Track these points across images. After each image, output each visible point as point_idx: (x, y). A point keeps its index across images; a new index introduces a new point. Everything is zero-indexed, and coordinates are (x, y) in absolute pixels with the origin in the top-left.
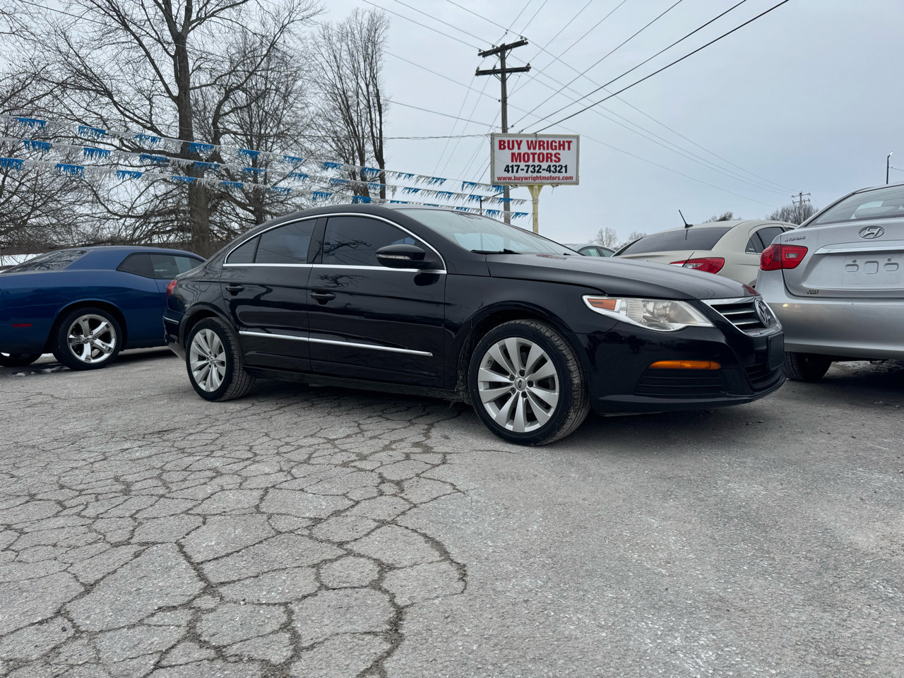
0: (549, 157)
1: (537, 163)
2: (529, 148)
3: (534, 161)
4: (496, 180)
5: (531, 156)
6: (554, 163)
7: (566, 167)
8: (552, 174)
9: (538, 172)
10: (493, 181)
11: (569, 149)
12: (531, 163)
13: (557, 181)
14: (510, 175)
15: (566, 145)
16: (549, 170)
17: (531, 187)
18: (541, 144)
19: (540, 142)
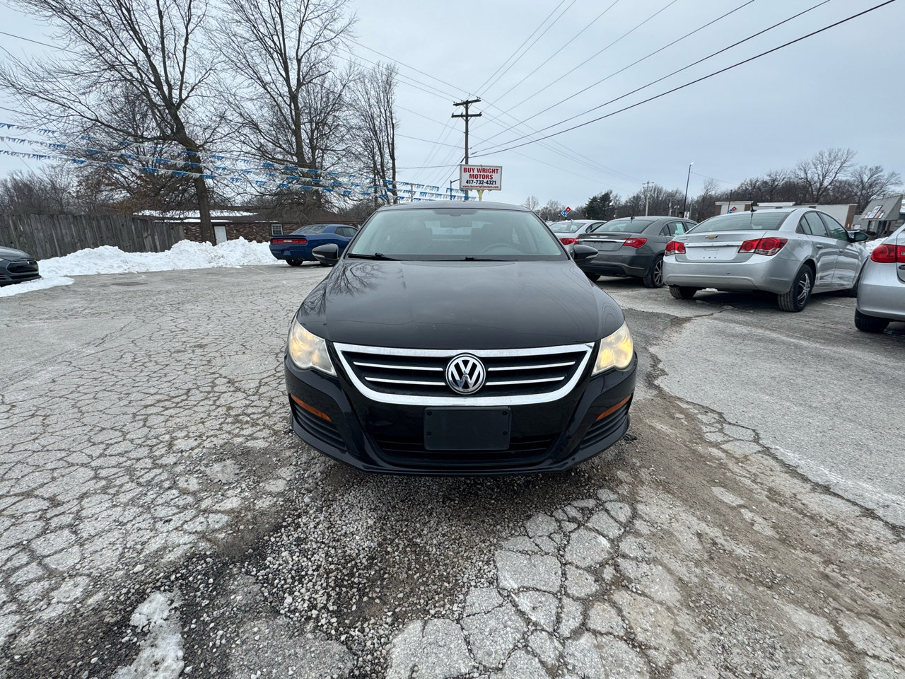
0: (487, 176)
1: (481, 179)
2: (478, 172)
4: (462, 187)
5: (479, 176)
6: (490, 180)
7: (495, 181)
8: (489, 185)
9: (482, 184)
10: (460, 188)
11: (497, 173)
12: (478, 179)
13: (491, 188)
14: (469, 185)
15: (496, 171)
16: (487, 183)
17: (478, 191)
18: (484, 170)
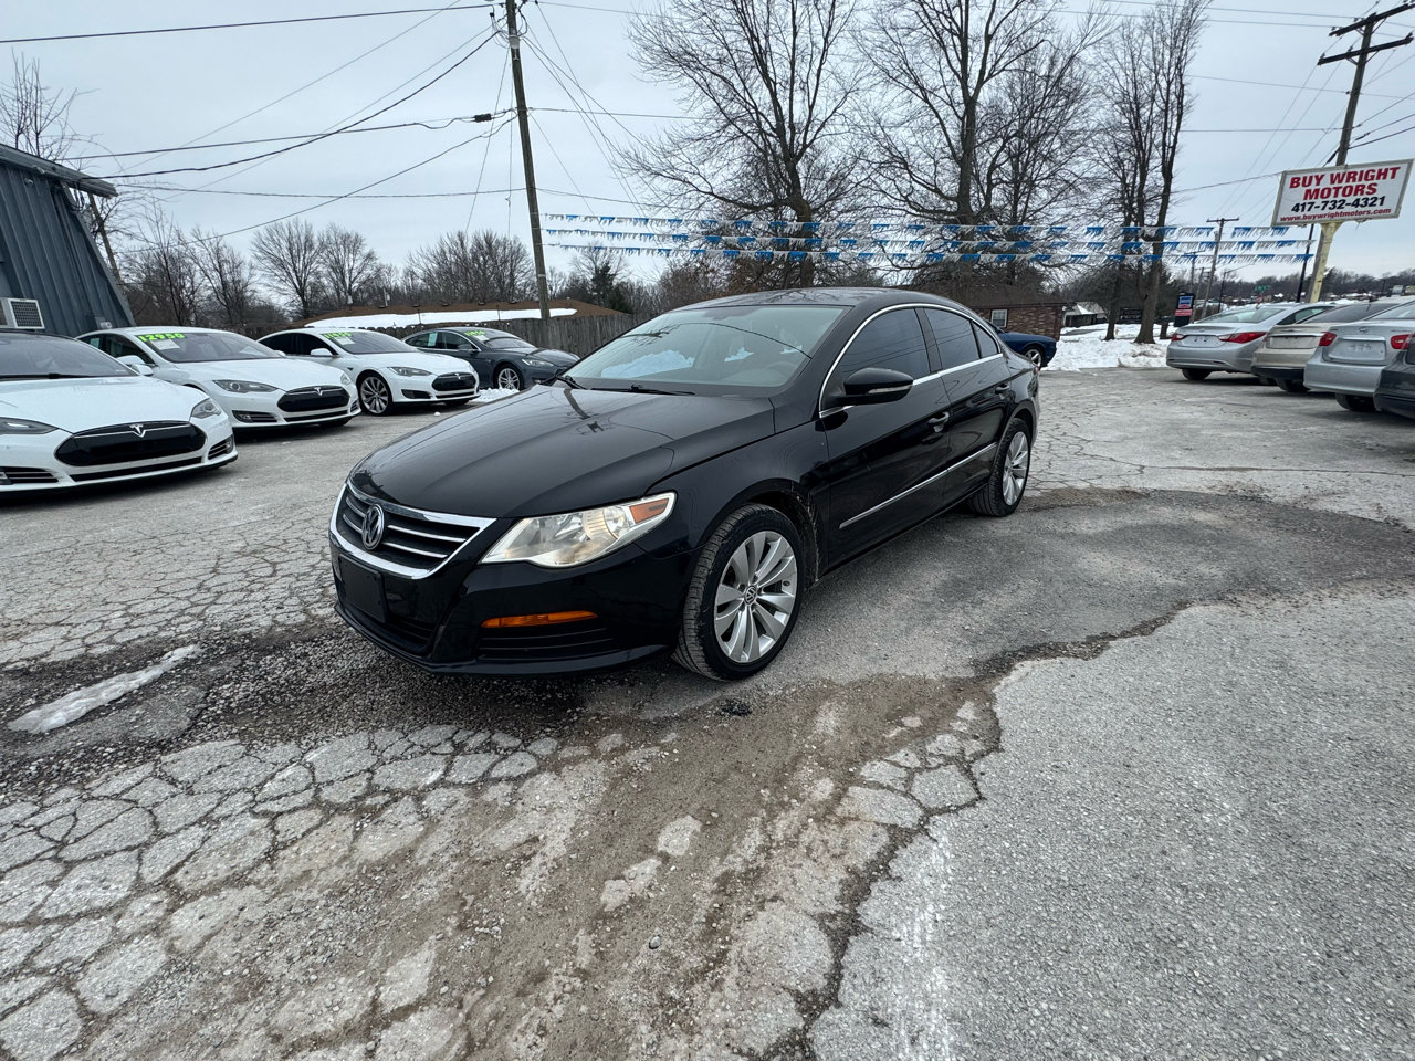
0: (1360, 189)
1: (1340, 198)
2: (1333, 182)
3: (1336, 195)
5: (1333, 191)
6: (1365, 196)
7: (1383, 199)
8: (1359, 209)
9: (1339, 207)
10: (1274, 223)
11: (1393, 177)
12: (1331, 198)
13: (1365, 215)
14: (1299, 214)
15: (1390, 172)
16: (1356, 203)
17: (1325, 225)
18: (1351, 176)
19: (1350, 173)
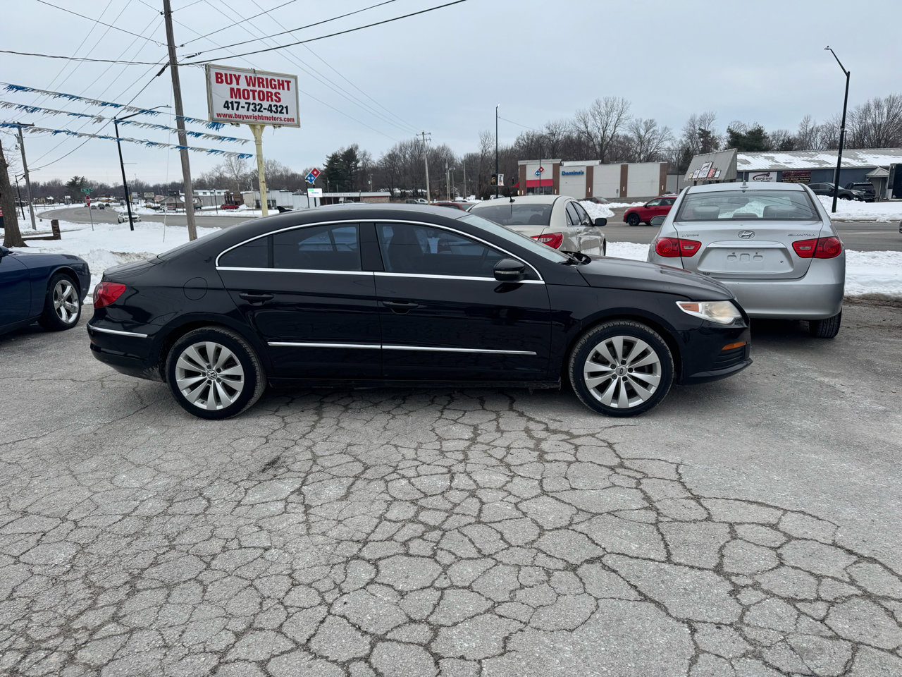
1: (257, 101)
2: (249, 85)
3: (254, 99)
4: (216, 117)
5: (251, 93)
6: (274, 103)
7: (287, 107)
8: (273, 114)
9: (259, 111)
10: (212, 118)
11: (288, 89)
12: (251, 101)
13: (279, 122)
14: (230, 112)
15: (285, 84)
16: (270, 109)
17: (253, 127)
18: (260, 82)
19: (259, 78)
